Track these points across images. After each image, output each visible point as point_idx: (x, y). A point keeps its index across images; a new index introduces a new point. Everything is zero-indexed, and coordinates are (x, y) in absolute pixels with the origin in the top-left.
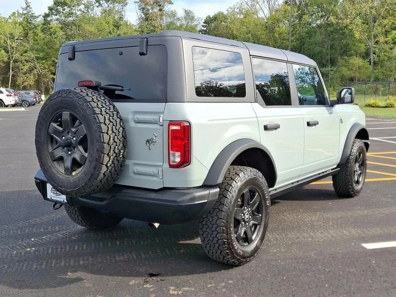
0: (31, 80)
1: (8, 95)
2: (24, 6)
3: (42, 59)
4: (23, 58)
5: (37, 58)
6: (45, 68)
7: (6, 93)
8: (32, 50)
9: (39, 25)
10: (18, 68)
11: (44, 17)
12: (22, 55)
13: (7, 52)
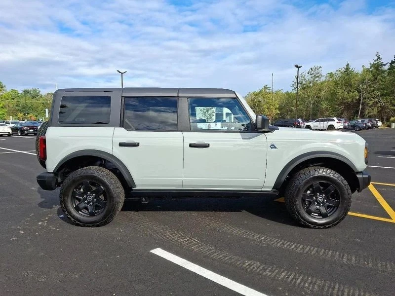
0: (375, 111)
1: (337, 122)
2: (376, 58)
3: (386, 95)
4: (370, 96)
5: (382, 95)
6: (388, 102)
7: (337, 121)
8: (378, 89)
9: (386, 71)
10: (365, 103)
11: (390, 64)
12: (369, 93)
13: (359, 92)
